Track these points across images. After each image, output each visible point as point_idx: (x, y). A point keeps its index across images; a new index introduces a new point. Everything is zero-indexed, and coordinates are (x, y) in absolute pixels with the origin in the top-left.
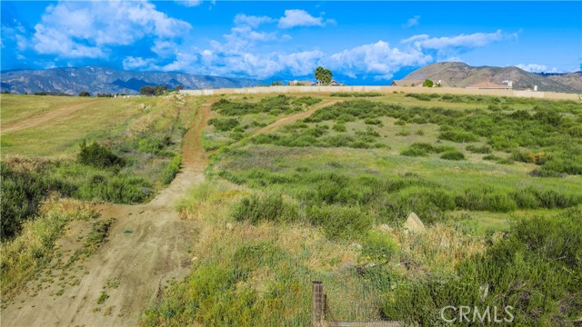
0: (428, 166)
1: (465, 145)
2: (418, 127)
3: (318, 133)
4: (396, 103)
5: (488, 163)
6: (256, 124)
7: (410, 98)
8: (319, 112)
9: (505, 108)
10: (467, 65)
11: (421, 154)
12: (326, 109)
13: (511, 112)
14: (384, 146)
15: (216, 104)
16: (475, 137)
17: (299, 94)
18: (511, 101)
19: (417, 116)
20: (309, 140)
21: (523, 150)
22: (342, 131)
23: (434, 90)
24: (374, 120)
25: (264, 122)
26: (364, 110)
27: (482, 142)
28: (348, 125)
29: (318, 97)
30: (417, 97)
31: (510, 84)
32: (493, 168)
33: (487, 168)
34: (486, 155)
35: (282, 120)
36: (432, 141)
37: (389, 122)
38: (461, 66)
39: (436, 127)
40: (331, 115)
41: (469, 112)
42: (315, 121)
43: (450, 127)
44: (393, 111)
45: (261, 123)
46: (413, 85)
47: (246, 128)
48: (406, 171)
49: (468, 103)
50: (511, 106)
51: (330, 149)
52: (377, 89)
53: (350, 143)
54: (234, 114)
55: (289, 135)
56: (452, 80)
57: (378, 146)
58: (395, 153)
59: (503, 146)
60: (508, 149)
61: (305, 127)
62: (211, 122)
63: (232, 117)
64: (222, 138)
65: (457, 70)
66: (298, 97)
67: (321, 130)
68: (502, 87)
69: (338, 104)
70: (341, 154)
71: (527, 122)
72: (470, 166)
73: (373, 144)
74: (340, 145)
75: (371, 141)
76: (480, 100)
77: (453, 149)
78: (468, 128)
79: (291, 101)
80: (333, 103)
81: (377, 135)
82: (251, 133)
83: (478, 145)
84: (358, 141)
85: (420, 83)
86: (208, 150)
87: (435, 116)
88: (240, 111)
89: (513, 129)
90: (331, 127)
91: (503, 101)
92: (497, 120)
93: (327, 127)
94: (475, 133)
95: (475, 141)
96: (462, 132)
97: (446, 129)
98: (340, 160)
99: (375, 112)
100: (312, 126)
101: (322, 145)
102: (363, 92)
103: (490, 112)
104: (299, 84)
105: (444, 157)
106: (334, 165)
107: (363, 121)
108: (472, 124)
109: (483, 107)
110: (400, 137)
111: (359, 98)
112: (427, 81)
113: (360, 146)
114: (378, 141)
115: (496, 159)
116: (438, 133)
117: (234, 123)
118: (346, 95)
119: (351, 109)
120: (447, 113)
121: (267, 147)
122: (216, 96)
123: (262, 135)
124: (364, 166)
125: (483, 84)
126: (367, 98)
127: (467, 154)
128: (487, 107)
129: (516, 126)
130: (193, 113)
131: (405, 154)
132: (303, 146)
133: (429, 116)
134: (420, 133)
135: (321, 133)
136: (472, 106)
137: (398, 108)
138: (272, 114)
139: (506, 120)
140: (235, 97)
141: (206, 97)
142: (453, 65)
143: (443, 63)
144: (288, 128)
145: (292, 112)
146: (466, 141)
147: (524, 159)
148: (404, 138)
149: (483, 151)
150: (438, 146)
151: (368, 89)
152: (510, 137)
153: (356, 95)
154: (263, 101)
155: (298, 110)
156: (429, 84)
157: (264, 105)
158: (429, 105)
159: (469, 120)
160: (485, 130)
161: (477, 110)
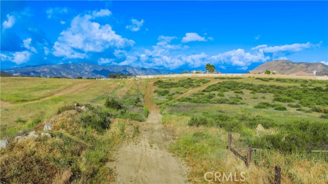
0: (268, 113)
1: (287, 104)
2: (262, 95)
3: (210, 97)
4: (250, 83)
5: (299, 112)
6: (178, 93)
7: (258, 80)
8: (210, 87)
9: (310, 86)
10: (291, 62)
11: (264, 108)
12: (213, 85)
13: (313, 88)
14: (245, 103)
15: (156, 83)
16: (293, 100)
17: (198, 78)
18: (314, 82)
19: (262, 89)
20: (207, 100)
21: (317, 106)
22: (223, 96)
23: (271, 76)
24: (239, 91)
25: (182, 91)
26: (233, 86)
27: (296, 102)
28: (225, 93)
29: (209, 79)
30: (262, 79)
31: (315, 72)
32: (301, 114)
33: (298, 114)
34: (298, 109)
35: (191, 91)
36: (270, 102)
37: (247, 92)
38: (288, 63)
39: (272, 95)
40: (216, 88)
41: (290, 87)
42: (208, 91)
43: (279, 95)
44: (249, 86)
45: (180, 92)
46: (259, 73)
47: (173, 94)
48: (256, 115)
49: (290, 83)
50: (313, 85)
51: (218, 105)
52: (239, 75)
53: (227, 102)
54: (166, 88)
55: (196, 98)
56: (282, 70)
57: (242, 104)
58: (251, 107)
59: (308, 105)
60: (310, 106)
61: (204, 94)
62: (155, 92)
63: (164, 89)
64: (163, 99)
65: (285, 64)
66: (198, 79)
67: (212, 96)
68: (310, 74)
69: (219, 83)
70: (223, 107)
71: (321, 93)
72: (289, 114)
73: (239, 103)
74: (222, 103)
75: (238, 101)
76: (296, 81)
77: (281, 105)
78: (289, 95)
79: (194, 81)
80: (216, 82)
81: (241, 98)
82: (176, 97)
83: (294, 104)
84: (231, 101)
85: (263, 72)
86: (158, 104)
87: (271, 90)
88: (168, 86)
89: (314, 96)
90: (217, 94)
91: (310, 82)
92: (305, 91)
93: (214, 95)
94: (293, 98)
95: (293, 102)
96: (286, 97)
97: (277, 96)
98: (223, 109)
99: (239, 87)
100: (207, 94)
101: (213, 103)
102: (232, 77)
103: (301, 87)
104: (197, 73)
105: (276, 109)
106: (220, 111)
107: (233, 91)
108: (291, 93)
109: (298, 85)
110: (253, 100)
111: (230, 80)
112: (267, 71)
113: (233, 103)
114: (242, 101)
115: (303, 110)
116: (273, 98)
117: (167, 92)
118: (223, 78)
119: (227, 85)
120: (278, 88)
121: (186, 103)
122: (155, 79)
123: (183, 98)
124: (236, 112)
125: (299, 73)
126: (234, 80)
127: (288, 108)
128: (300, 85)
129: (315, 94)
130: (145, 87)
131: (256, 107)
132: (204, 103)
133: (268, 89)
134: (264, 98)
135: (212, 97)
136: (292, 84)
137: (251, 85)
138: (185, 87)
139: (310, 92)
140: (165, 79)
141: (150, 79)
142: (283, 62)
143: (277, 61)
144: (195, 95)
145: (195, 87)
146: (288, 102)
147: (317, 111)
148: (255, 100)
149: (297, 106)
150: (273, 104)
151: (235, 75)
152: (311, 100)
153: (228, 78)
154: (180, 81)
155: (198, 86)
156: (268, 72)
157: (181, 83)
158: (268, 84)
159: (290, 91)
160: (298, 96)
161: (294, 87)
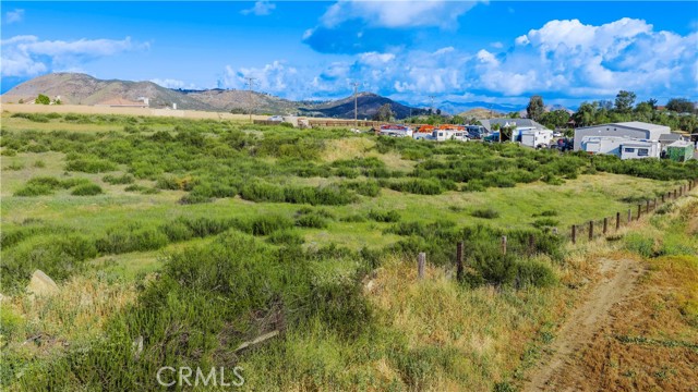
0: (55, 207)
1: (101, 175)
2: (35, 157)
5: (132, 194)
7: (19, 119)
9: (144, 129)
10: (92, 78)
11: (43, 192)
13: (151, 134)
16: (113, 164)
18: (149, 121)
19: (32, 143)
21: (168, 176)
23: (51, 109)
27: (121, 171)
30: (30, 117)
31: (146, 101)
32: (138, 200)
33: (130, 200)
34: (128, 186)
36: (59, 176)
38: (86, 79)
39: (61, 155)
41: (102, 135)
43: (79, 154)
46: (21, 102)
48: (24, 217)
49: (99, 124)
50: (150, 127)
56: (76, 96)
59: (147, 174)
60: (153, 176)
65: (80, 83)
68: (138, 104)
71: (170, 144)
72: (110, 201)
76: (113, 120)
77: (87, 181)
78: (103, 155)
83: (117, 175)
85: (31, 99)
87: (57, 142)
89: (156, 153)
91: (141, 121)
92: (136, 143)
94: (113, 160)
95: (113, 169)
96: (98, 161)
97: (74, 158)
103: (127, 134)
105: (76, 193)
108: (106, 150)
109: (118, 128)
110: (10, 173)
112: (40, 96)
115: (140, 189)
116: (64, 163)
120: (73, 137)
125: (115, 101)
127: (104, 186)
128: (122, 128)
129: (158, 149)
131: (21, 194)
133: (49, 142)
134: (40, 165)
136: (105, 128)
139: (147, 143)
142: (75, 77)
143: (61, 74)
146: (102, 171)
147: (171, 186)
148: (18, 173)
149: (124, 181)
150: (65, 179)
152: (153, 163)
156: (45, 100)
158: (48, 128)
159: (102, 145)
160: (123, 156)
161: (111, 133)
